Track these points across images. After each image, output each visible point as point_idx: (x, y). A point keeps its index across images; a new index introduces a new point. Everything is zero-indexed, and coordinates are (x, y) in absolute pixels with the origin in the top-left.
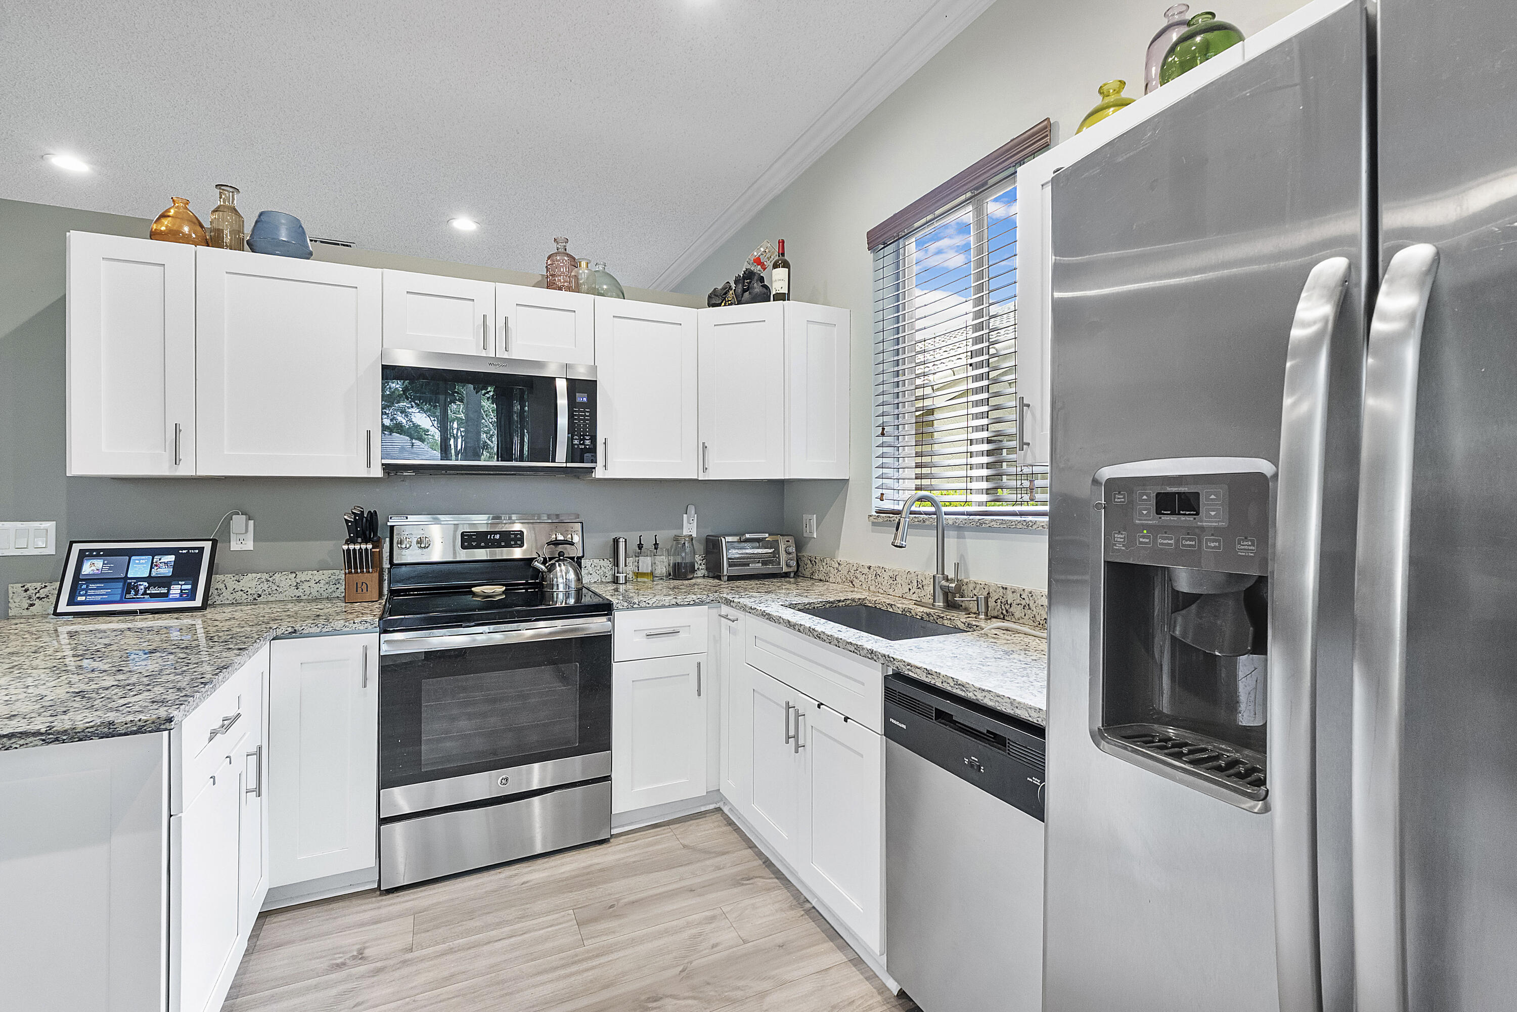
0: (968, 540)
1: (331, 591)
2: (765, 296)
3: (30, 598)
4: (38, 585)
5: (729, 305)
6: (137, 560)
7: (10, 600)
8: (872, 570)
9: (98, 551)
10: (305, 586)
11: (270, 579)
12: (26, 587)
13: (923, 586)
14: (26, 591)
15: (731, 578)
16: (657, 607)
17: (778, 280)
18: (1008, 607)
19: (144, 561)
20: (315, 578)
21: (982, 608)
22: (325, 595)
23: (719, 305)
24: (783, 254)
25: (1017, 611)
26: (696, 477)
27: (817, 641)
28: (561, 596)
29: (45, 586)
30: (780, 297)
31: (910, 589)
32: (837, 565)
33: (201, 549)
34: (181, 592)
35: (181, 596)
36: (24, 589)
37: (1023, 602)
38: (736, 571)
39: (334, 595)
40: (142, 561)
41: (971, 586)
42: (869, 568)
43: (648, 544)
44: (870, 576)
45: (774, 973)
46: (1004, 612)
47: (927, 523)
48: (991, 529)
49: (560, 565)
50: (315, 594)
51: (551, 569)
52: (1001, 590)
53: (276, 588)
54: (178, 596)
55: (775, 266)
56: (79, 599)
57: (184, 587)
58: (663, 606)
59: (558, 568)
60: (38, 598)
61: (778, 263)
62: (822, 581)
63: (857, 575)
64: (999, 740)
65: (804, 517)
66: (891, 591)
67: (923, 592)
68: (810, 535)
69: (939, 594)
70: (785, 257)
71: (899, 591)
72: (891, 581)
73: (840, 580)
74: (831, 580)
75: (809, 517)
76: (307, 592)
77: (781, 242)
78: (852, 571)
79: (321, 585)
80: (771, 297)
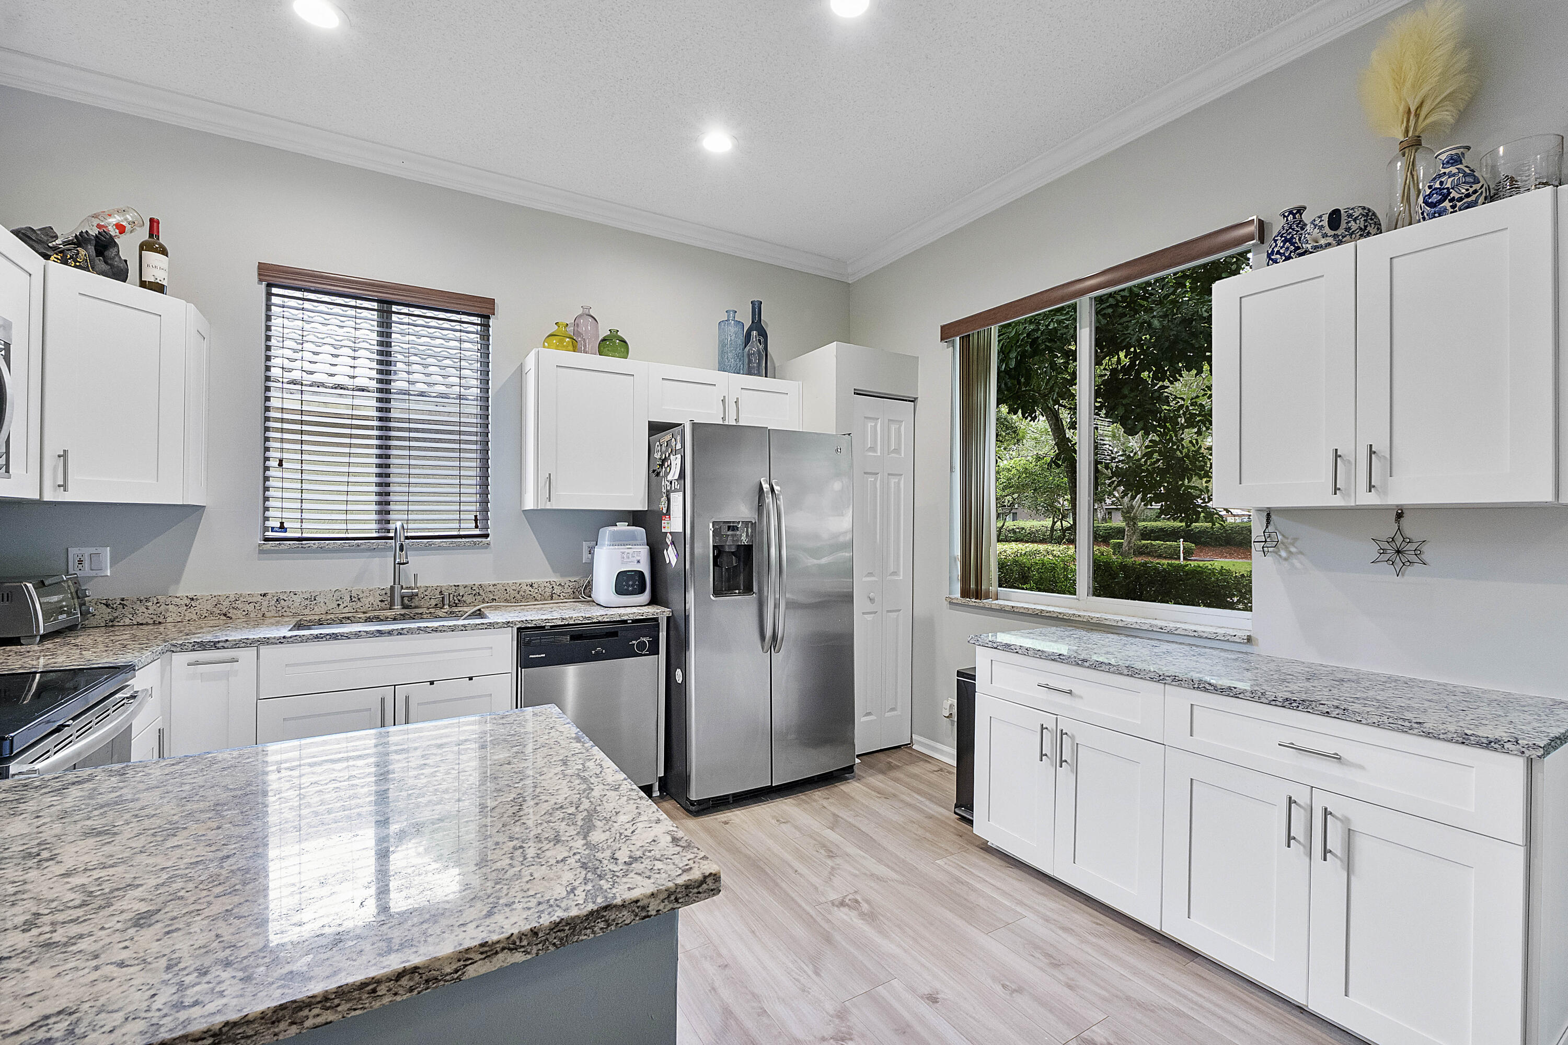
2: (120, 274)
8: (269, 597)
13: (359, 599)
15: (54, 636)
17: (150, 265)
18: (459, 598)
21: (447, 602)
25: (469, 599)
26: (37, 498)
30: (154, 288)
31: (339, 605)
37: (474, 592)
41: (422, 590)
42: (264, 595)
44: (265, 604)
46: (457, 602)
47: (363, 547)
48: (440, 548)
52: (454, 588)
55: (146, 246)
61: (152, 244)
62: (147, 624)
63: (239, 604)
64: (614, 634)
65: (73, 551)
66: (307, 612)
67: (359, 604)
68: (93, 573)
69: (397, 599)
70: (161, 241)
71: (320, 609)
72: (307, 602)
73: (195, 617)
74: (169, 620)
75: (93, 550)
77: (154, 221)
78: (226, 603)
80: (134, 277)
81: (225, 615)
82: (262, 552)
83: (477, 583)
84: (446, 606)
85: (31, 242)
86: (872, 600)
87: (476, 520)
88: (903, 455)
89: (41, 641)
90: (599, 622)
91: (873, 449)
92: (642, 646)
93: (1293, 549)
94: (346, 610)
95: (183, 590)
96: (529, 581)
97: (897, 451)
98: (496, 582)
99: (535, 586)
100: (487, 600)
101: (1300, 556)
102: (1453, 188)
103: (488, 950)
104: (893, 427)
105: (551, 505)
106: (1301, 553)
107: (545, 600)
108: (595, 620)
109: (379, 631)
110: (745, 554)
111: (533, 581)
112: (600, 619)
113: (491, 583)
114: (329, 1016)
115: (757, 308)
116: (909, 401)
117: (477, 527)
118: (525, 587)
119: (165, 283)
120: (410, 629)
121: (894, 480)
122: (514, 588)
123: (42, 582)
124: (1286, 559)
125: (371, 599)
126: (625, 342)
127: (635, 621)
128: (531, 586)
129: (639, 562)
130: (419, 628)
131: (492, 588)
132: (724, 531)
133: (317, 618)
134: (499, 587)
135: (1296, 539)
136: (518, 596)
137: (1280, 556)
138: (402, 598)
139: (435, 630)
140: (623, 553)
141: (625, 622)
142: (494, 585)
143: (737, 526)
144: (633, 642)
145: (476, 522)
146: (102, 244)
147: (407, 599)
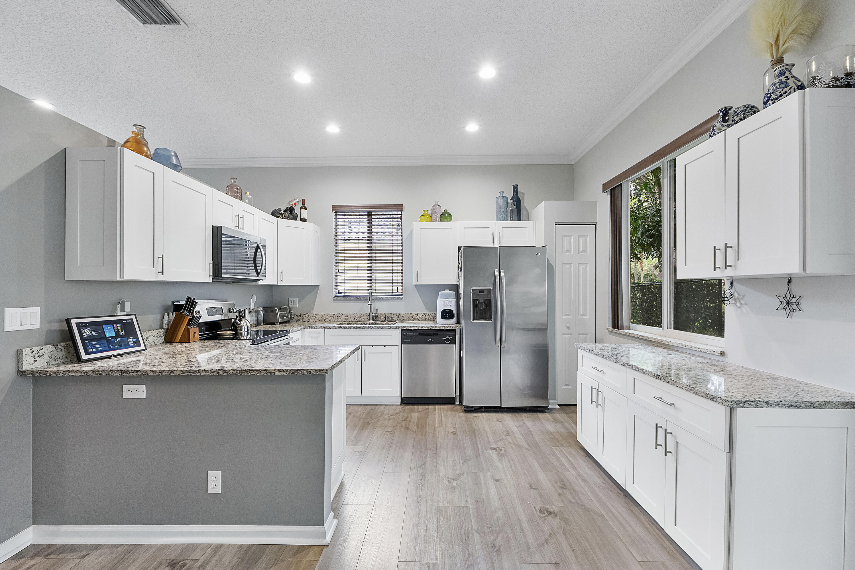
0: (376, 303)
1: (158, 340)
2: (295, 218)
3: (34, 357)
4: (39, 348)
5: (285, 218)
7: (24, 359)
8: (335, 315)
12: (32, 350)
13: (360, 317)
14: (32, 352)
15: (280, 323)
17: (302, 214)
18: (391, 317)
20: (153, 334)
21: (386, 319)
22: (156, 343)
23: (277, 217)
25: (395, 319)
26: (277, 284)
27: (373, 329)
29: (42, 348)
30: (304, 220)
31: (354, 319)
32: (315, 315)
35: (134, 344)
36: (31, 351)
37: (397, 316)
38: (282, 320)
39: (159, 342)
41: (379, 315)
42: (334, 314)
44: (334, 317)
46: (391, 320)
47: (361, 299)
48: (386, 300)
50: (152, 343)
52: (390, 314)
55: (302, 208)
56: (90, 351)
57: (133, 340)
60: (39, 356)
61: (303, 207)
62: (306, 322)
63: (328, 317)
64: (436, 334)
65: (289, 299)
66: (345, 321)
67: (361, 319)
68: (294, 306)
69: (371, 318)
70: (305, 205)
71: (349, 320)
72: (346, 317)
73: (317, 320)
74: (311, 321)
75: (294, 299)
76: (150, 342)
77: (303, 200)
78: (325, 317)
79: (155, 338)
80: (299, 218)
81: (324, 320)
82: (334, 300)
83: (398, 313)
84: (387, 321)
85: (275, 214)
86: (568, 328)
87: (398, 289)
88: (588, 254)
89: (280, 324)
90: (430, 329)
91: (569, 251)
92: (448, 340)
93: (743, 302)
94: (357, 321)
95: (314, 312)
96: (417, 313)
97: (585, 251)
98: (404, 313)
99: (419, 315)
100: (401, 319)
101: (745, 306)
102: (772, 93)
103: (279, 371)
104: (581, 239)
105: (419, 283)
106: (746, 304)
107: (422, 320)
108: (429, 328)
109: (357, 327)
110: (488, 303)
111: (418, 313)
112: (431, 328)
114: (254, 373)
115: (515, 188)
116: (593, 225)
117: (398, 292)
118: (415, 315)
119: (306, 218)
120: (366, 327)
121: (582, 267)
122: (411, 315)
123: (280, 308)
124: (739, 308)
125: (364, 317)
126: (450, 214)
127: (446, 330)
128: (417, 315)
129: (451, 306)
130: (368, 327)
131: (403, 315)
132: (478, 293)
133: (347, 322)
135: (744, 296)
136: (413, 319)
137: (737, 306)
138: (373, 317)
139: (373, 328)
140: (444, 302)
141: (443, 330)
142: (404, 314)
143: (484, 291)
144: (444, 338)
145: (398, 290)
146: (291, 210)
147: (375, 318)
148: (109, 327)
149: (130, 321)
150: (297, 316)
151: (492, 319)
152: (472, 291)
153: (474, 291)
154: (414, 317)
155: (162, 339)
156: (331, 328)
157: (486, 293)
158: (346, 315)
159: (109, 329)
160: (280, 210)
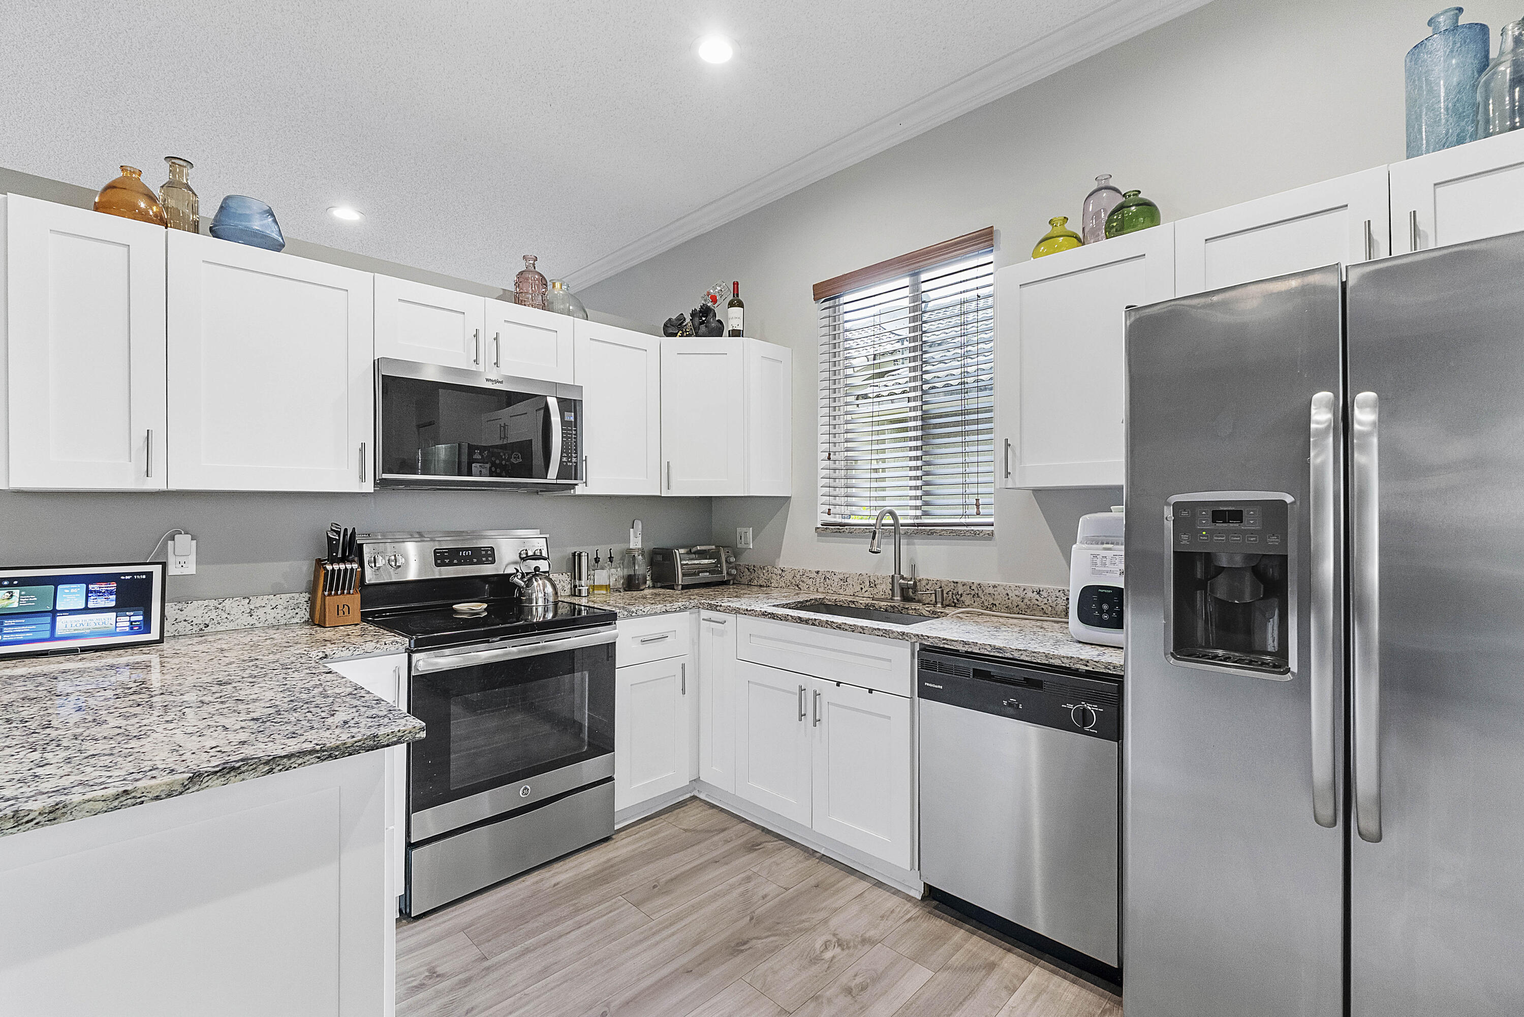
0: (917, 546)
1: (289, 616)
2: (717, 331)
5: (687, 336)
6: (66, 589)
8: (820, 574)
9: (11, 580)
10: (260, 612)
11: (219, 606)
13: (875, 585)
15: (685, 587)
16: (651, 615)
17: (734, 318)
18: (958, 597)
19: (75, 591)
20: (272, 603)
21: (939, 599)
22: (283, 622)
23: (675, 335)
24: (738, 296)
25: (967, 600)
28: (540, 610)
30: (736, 333)
31: (862, 589)
32: (781, 572)
33: (150, 575)
34: (131, 624)
35: (132, 629)
37: (973, 592)
38: (689, 580)
39: (295, 619)
40: (72, 591)
41: (924, 583)
42: (818, 572)
43: (604, 556)
44: (818, 580)
45: (823, 905)
46: (955, 601)
48: (942, 537)
49: (536, 580)
50: (271, 621)
51: (529, 584)
52: (953, 584)
53: (227, 615)
54: (127, 629)
55: (731, 305)
57: (133, 619)
58: (656, 614)
59: (535, 584)
61: (736, 303)
62: (763, 586)
63: (804, 579)
65: (739, 530)
66: (841, 591)
67: (876, 591)
68: (745, 546)
69: (897, 591)
70: (740, 298)
73: (784, 585)
74: (773, 585)
75: (745, 529)
76: (263, 619)
77: (736, 284)
78: (798, 576)
79: (279, 611)
80: (726, 332)
81: (798, 586)
82: (818, 532)
83: (977, 582)
84: (939, 605)
85: (673, 328)
87: (978, 506)
89: (682, 589)
92: (1085, 716)
94: (866, 595)
95: (780, 563)
96: (1036, 586)
98: (996, 582)
99: (1044, 594)
100: (985, 604)
110: (1266, 576)
111: (1042, 586)
113: (992, 583)
117: (978, 513)
118: (1029, 594)
119: (742, 328)
125: (883, 586)
128: (1038, 593)
129: (1121, 573)
131: (991, 590)
132: (1205, 522)
134: (1000, 589)
136: (1022, 605)
138: (902, 589)
140: (1095, 556)
142: (994, 587)
143: (1240, 513)
144: (1070, 706)
145: (978, 508)
146: (706, 312)
147: (910, 590)
148: (74, 588)
149: (144, 577)
150: (748, 569)
151: (1293, 663)
152: (1169, 512)
153: (1184, 514)
154: (1026, 601)
155: (304, 614)
156: (747, 612)
157: (1251, 522)
158: (842, 577)
159: (74, 593)
160: (681, 318)
